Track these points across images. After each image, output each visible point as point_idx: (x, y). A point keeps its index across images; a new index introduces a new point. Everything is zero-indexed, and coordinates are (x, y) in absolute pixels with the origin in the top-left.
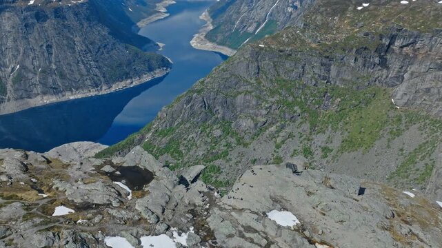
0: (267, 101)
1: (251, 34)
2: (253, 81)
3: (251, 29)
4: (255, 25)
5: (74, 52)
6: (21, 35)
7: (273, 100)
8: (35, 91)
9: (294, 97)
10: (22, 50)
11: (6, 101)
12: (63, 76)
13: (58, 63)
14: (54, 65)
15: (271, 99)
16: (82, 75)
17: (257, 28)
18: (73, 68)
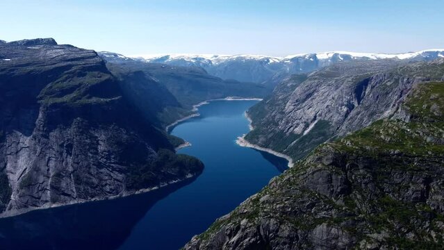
0: (368, 239)
1: (298, 136)
2: (339, 202)
3: (298, 130)
4: (302, 125)
5: (97, 153)
6: (41, 133)
7: (380, 237)
8: (43, 198)
9: (416, 234)
10: (39, 150)
11: (7, 209)
12: (78, 181)
13: (75, 165)
14: (71, 167)
15: (375, 235)
16: (101, 180)
17: (304, 129)
18: (92, 171)
